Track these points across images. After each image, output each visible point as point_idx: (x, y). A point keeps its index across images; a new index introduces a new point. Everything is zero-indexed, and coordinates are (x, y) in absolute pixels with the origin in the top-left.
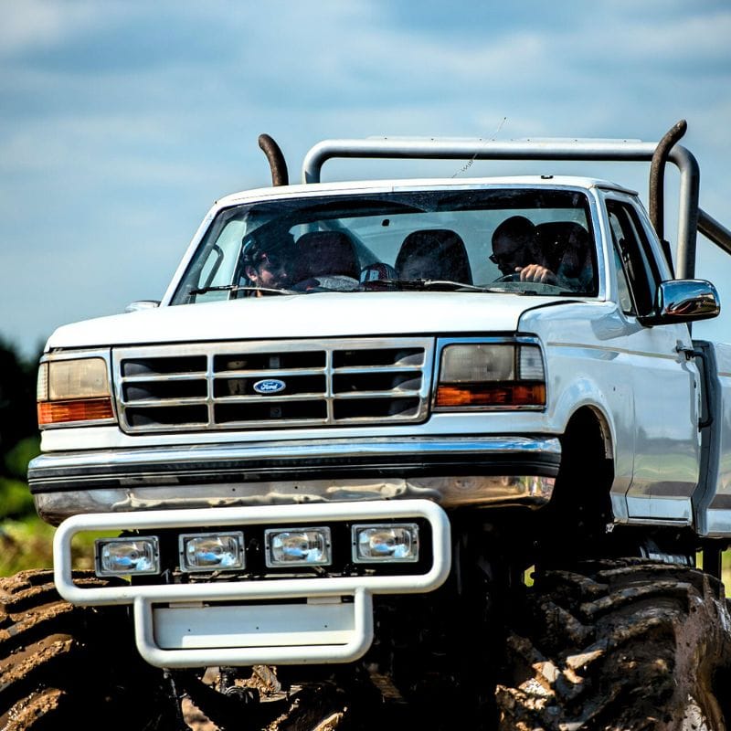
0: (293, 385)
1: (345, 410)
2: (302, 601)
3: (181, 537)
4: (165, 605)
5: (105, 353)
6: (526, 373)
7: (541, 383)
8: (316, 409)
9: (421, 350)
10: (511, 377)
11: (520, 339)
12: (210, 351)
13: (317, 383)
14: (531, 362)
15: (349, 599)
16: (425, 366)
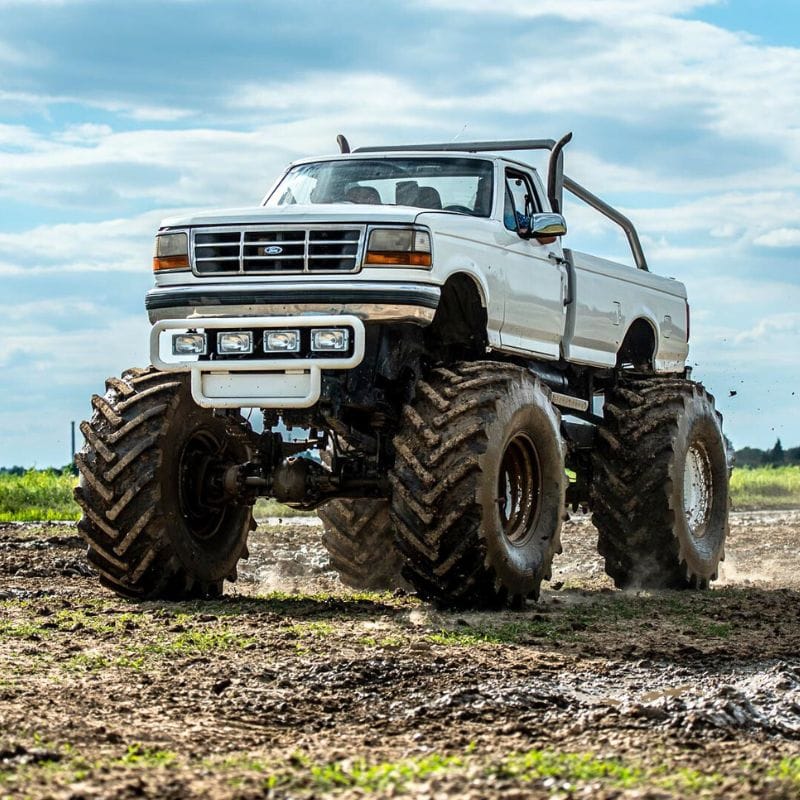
0: (287, 250)
1: (315, 264)
2: (282, 372)
3: (219, 334)
4: (208, 372)
5: (187, 231)
6: (419, 247)
7: (429, 254)
8: (299, 264)
9: (358, 232)
10: (409, 249)
11: (416, 228)
12: (243, 230)
13: (300, 250)
14: (422, 241)
15: (307, 371)
16: (360, 242)
